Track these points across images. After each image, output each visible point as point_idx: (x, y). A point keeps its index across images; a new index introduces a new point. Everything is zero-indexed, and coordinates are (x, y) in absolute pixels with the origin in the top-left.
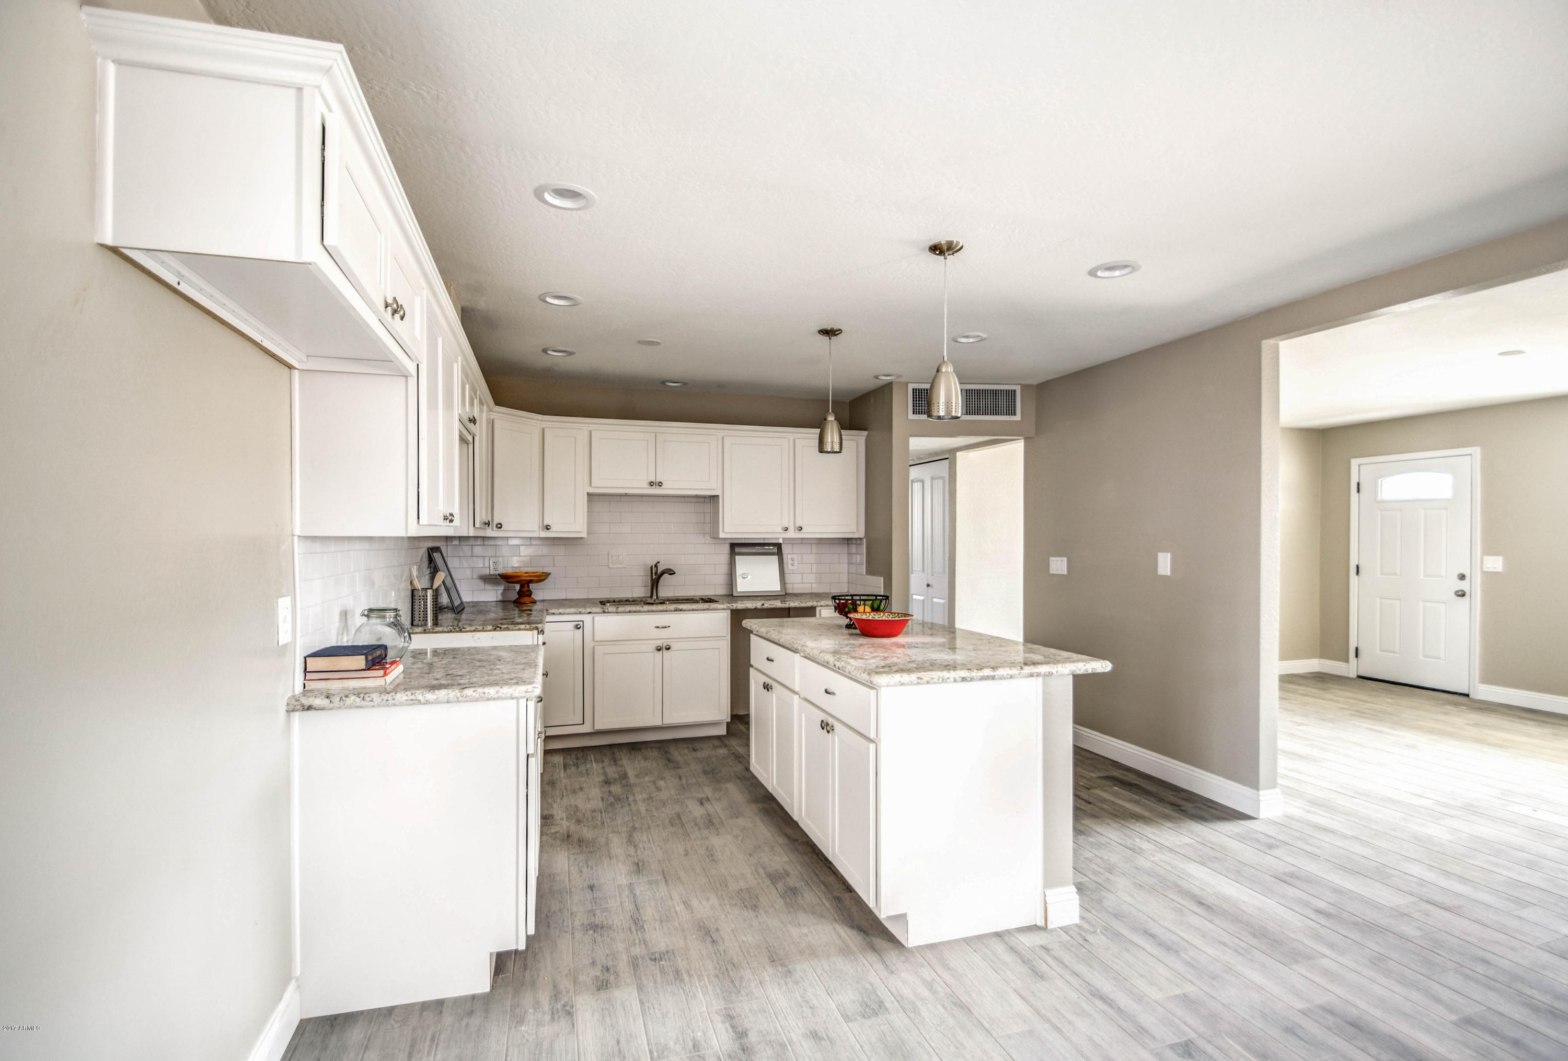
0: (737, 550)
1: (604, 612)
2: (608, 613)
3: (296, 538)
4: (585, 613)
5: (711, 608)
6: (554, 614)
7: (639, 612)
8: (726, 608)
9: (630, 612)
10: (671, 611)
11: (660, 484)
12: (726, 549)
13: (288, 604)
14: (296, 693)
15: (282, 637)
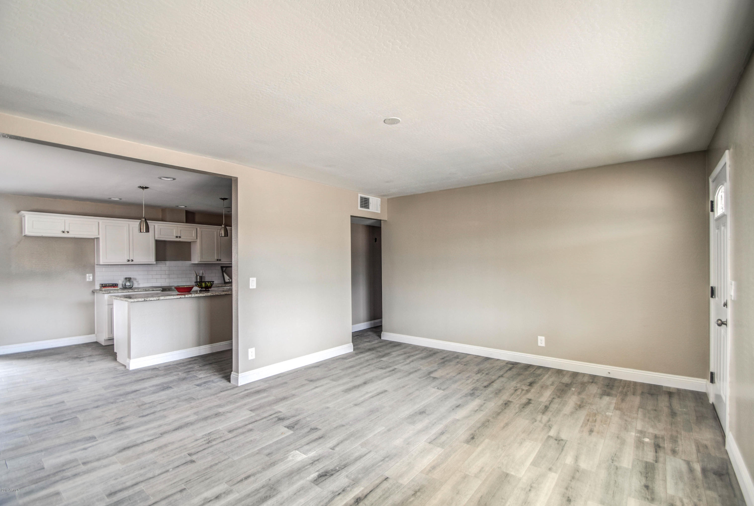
13: (91, 275)
14: (96, 289)
15: (88, 280)
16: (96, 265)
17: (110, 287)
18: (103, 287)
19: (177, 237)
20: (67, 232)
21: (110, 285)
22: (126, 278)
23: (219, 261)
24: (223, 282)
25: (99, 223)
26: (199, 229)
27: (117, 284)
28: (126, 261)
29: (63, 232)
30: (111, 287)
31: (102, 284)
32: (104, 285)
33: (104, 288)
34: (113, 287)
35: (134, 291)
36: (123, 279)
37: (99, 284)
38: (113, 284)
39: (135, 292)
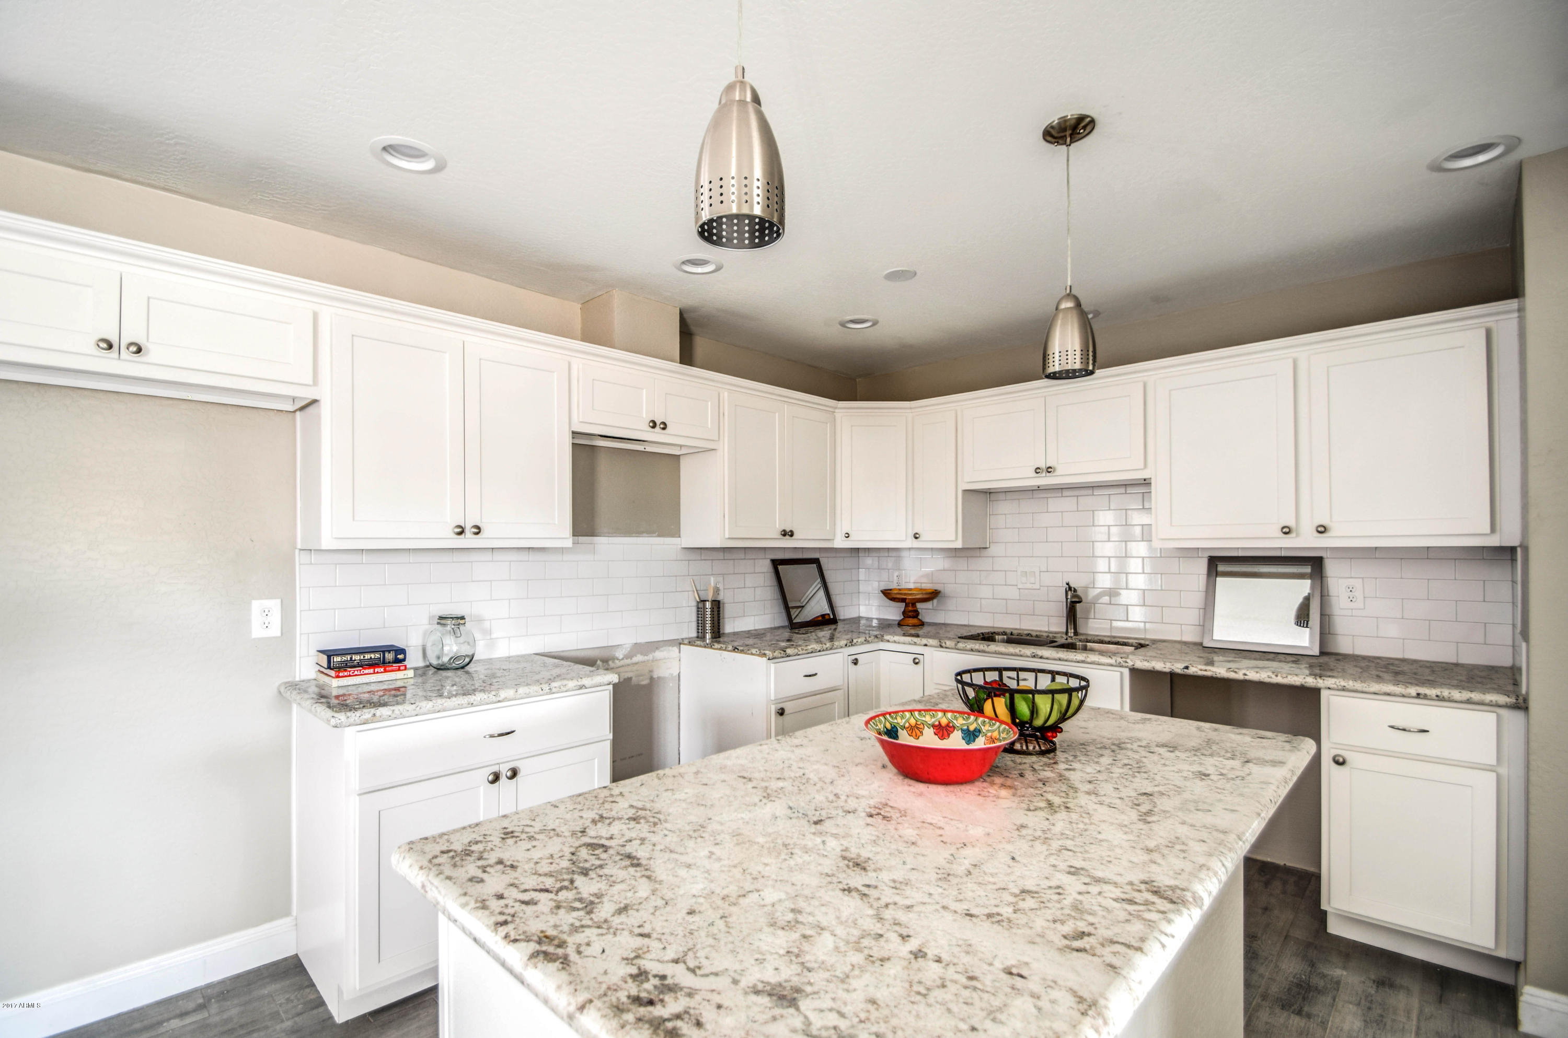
0: (1221, 568)
1: (941, 646)
2: (946, 648)
3: (297, 551)
4: (920, 645)
5: (1089, 660)
6: (888, 641)
7: (984, 652)
8: (1115, 664)
9: (972, 650)
10: (1027, 656)
11: (1049, 470)
12: (1202, 566)
13: (274, 605)
14: (297, 679)
15: (257, 631)
16: (300, 550)
17: (367, 671)
18: (333, 673)
19: (654, 425)
20: (134, 349)
21: (367, 656)
22: (441, 618)
23: (787, 537)
24: (786, 623)
25: (315, 316)
26: (726, 394)
27: (403, 651)
28: (449, 532)
29: (104, 345)
30: (371, 671)
31: (329, 654)
32: (337, 659)
33: (338, 677)
34: (385, 671)
35: (494, 699)
36: (425, 621)
37: (313, 651)
38: (384, 650)
39: (499, 701)
